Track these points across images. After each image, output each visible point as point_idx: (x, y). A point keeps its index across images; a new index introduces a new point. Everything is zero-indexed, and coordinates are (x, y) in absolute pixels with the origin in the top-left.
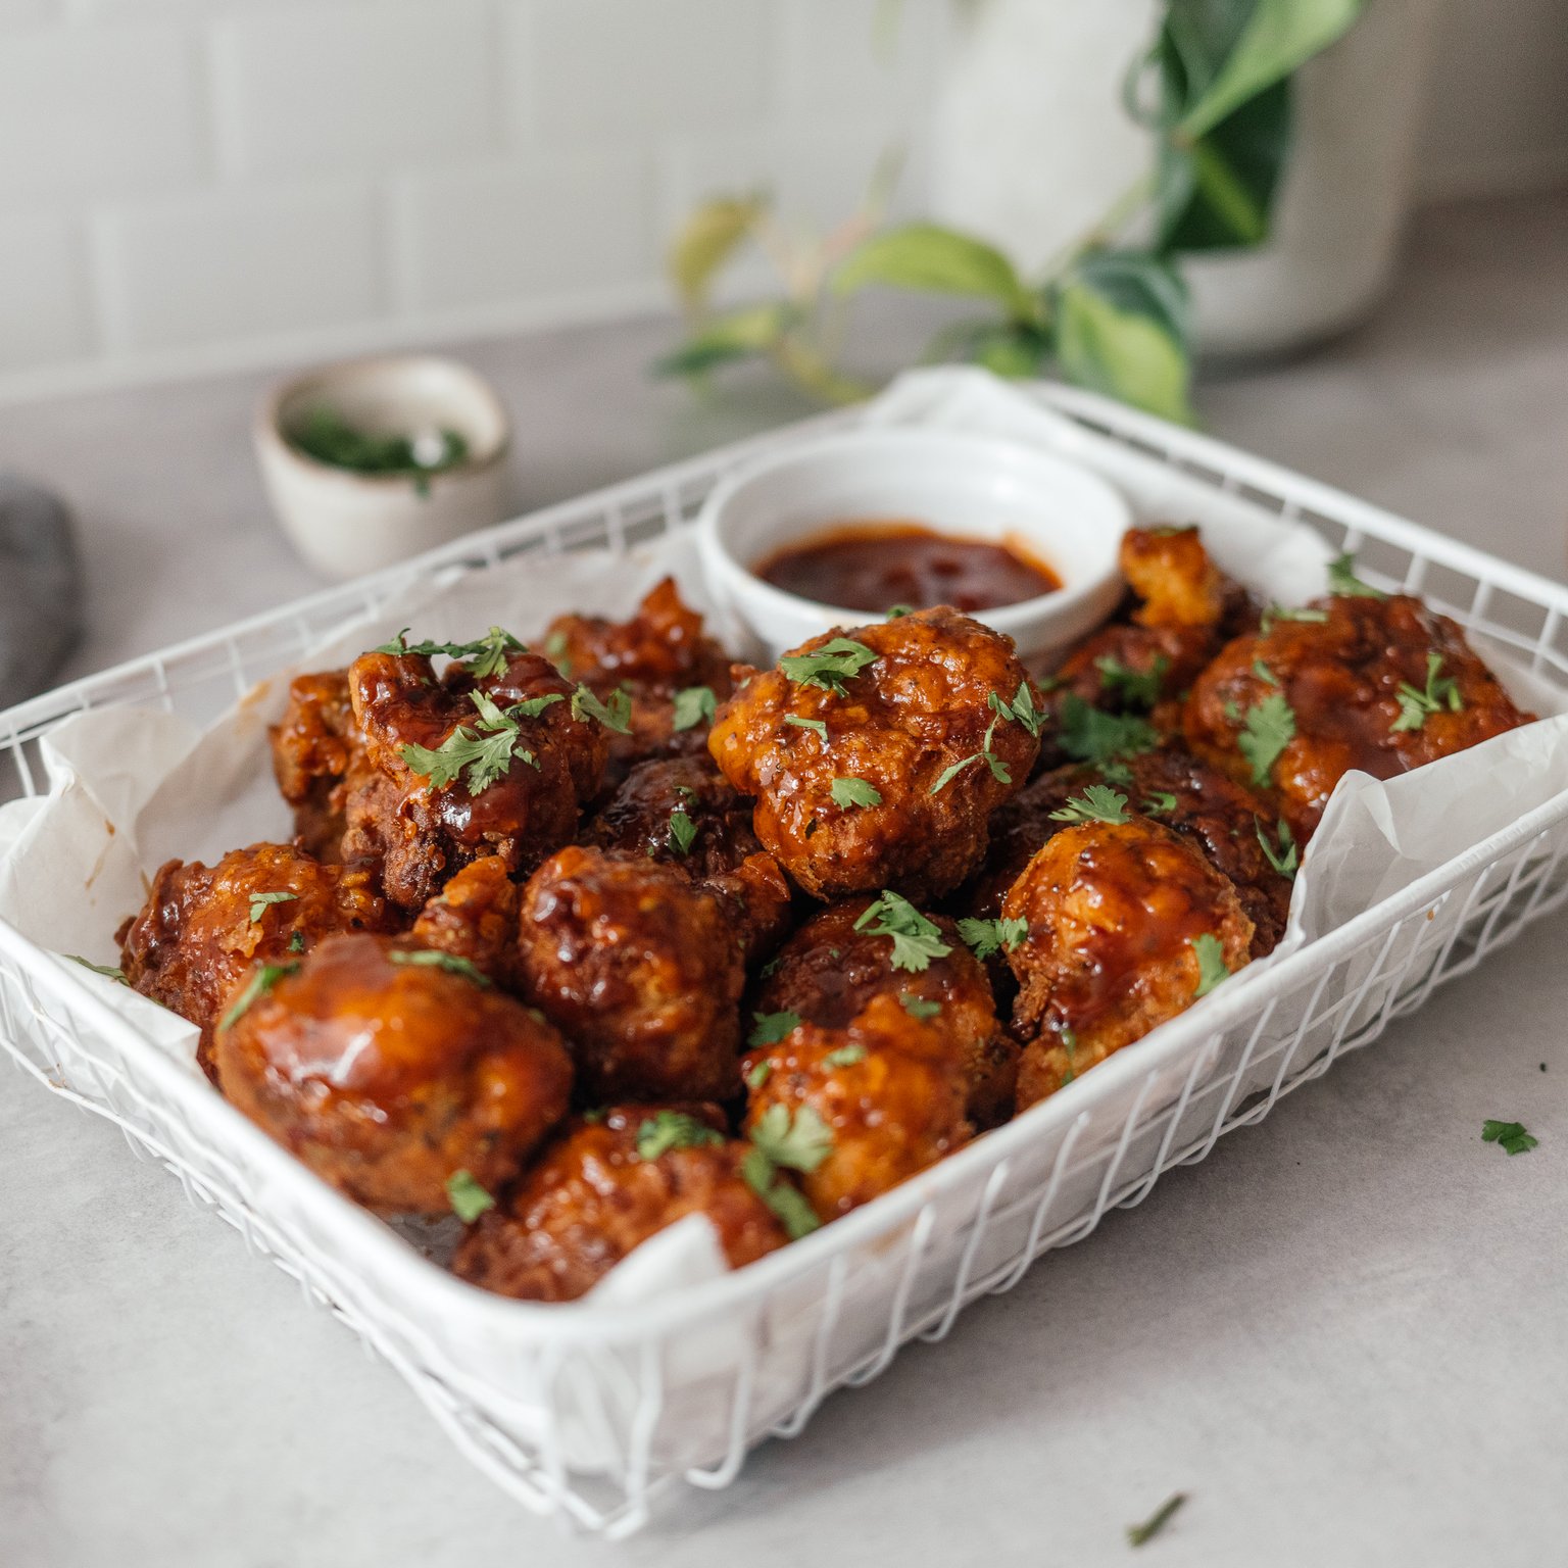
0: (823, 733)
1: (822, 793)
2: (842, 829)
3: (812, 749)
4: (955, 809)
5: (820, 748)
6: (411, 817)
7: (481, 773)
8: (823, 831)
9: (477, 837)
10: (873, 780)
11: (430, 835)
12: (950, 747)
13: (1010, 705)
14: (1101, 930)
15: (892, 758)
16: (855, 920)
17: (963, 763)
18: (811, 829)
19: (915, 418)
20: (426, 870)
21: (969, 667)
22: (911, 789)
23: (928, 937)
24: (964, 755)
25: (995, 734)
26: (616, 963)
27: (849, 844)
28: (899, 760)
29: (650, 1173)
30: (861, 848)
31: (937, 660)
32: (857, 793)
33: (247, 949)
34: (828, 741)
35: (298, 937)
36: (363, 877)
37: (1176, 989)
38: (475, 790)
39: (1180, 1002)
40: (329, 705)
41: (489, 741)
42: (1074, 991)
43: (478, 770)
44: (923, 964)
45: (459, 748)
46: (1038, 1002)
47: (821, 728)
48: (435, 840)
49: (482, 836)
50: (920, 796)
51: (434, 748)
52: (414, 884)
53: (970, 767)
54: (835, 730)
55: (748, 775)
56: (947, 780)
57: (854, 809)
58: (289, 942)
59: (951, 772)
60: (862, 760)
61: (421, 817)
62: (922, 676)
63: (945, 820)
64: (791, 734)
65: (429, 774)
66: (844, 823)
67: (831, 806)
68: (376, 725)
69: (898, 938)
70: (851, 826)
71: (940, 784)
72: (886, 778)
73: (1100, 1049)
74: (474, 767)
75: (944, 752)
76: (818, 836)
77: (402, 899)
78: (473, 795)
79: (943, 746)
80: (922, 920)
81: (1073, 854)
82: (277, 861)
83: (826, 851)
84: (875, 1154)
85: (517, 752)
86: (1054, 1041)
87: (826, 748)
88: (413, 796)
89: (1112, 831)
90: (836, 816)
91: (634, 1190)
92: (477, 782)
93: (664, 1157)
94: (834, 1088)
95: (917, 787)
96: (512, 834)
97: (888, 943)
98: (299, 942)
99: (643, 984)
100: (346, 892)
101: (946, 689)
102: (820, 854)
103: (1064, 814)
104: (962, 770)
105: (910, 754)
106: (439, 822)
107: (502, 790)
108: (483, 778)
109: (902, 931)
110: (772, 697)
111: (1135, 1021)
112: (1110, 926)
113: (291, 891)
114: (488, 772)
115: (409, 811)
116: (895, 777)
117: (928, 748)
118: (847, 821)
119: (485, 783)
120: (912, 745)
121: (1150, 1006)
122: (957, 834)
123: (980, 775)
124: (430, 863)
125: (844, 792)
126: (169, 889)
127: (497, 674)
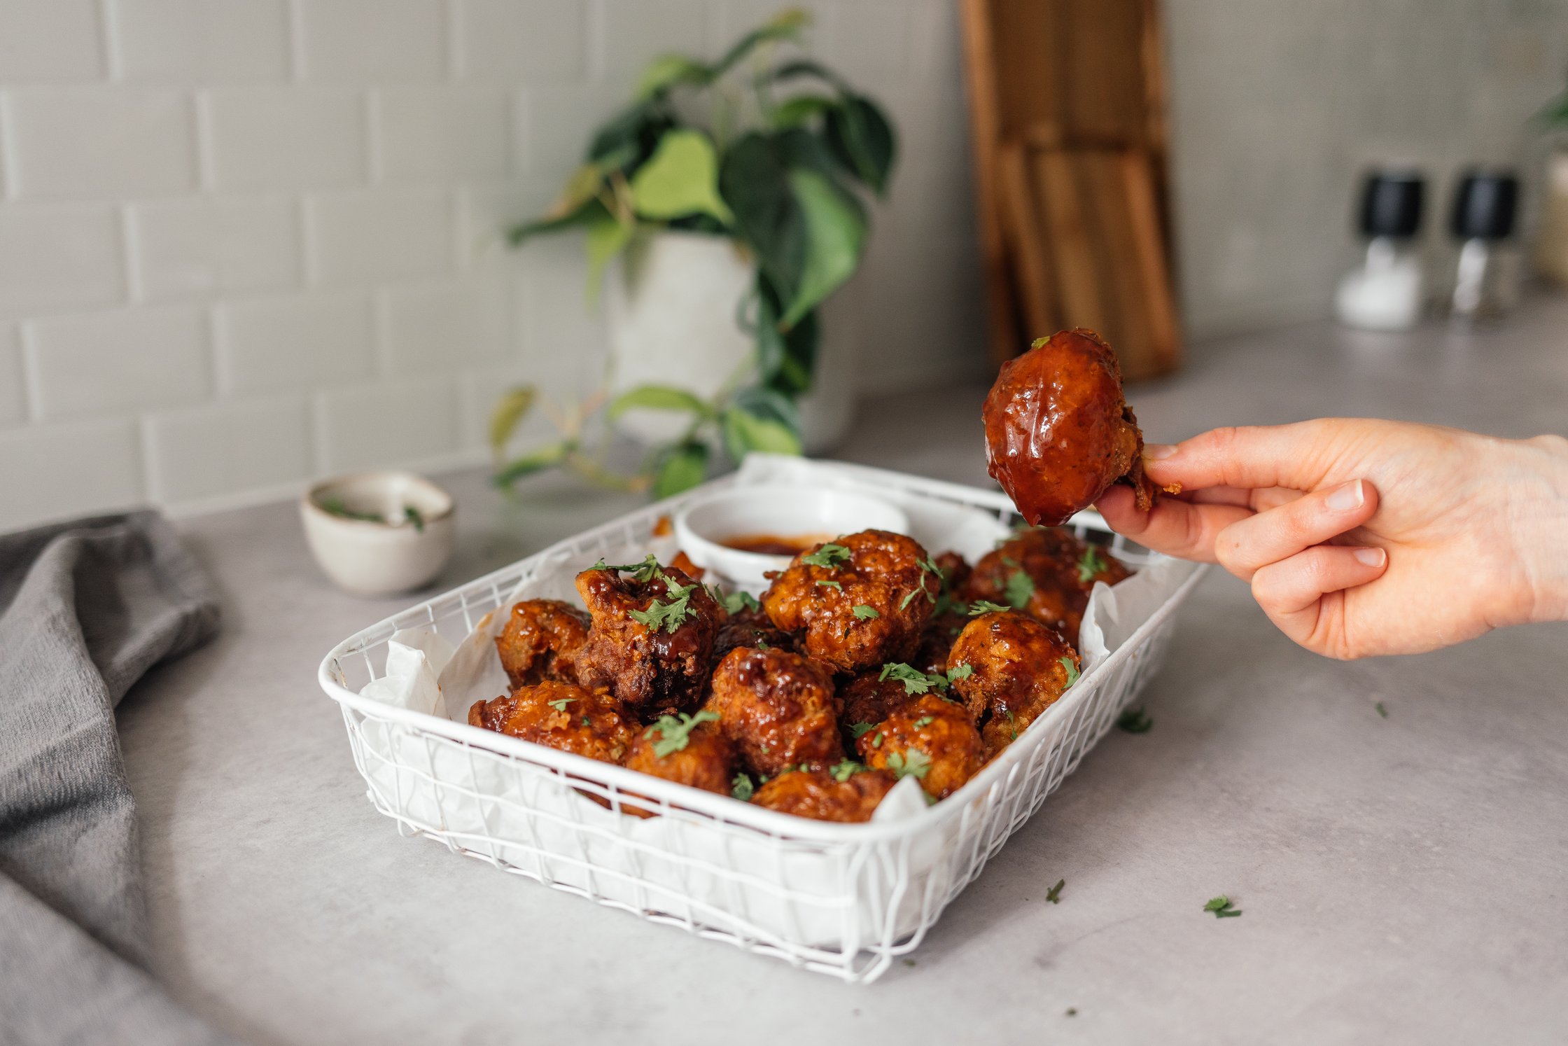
0: (839, 587)
1: (847, 616)
2: (863, 631)
3: (834, 596)
4: (912, 618)
5: (839, 594)
6: (636, 649)
7: (672, 622)
8: (853, 633)
9: (676, 656)
10: (871, 604)
11: (649, 657)
12: (905, 586)
13: (927, 565)
14: (1011, 661)
15: (879, 593)
16: (879, 677)
17: (914, 593)
18: (847, 634)
19: (762, 479)
20: (647, 679)
21: (901, 549)
22: (890, 609)
23: (921, 679)
24: (913, 589)
25: (926, 578)
26: (789, 693)
27: (867, 639)
28: (883, 594)
29: (847, 787)
30: (875, 640)
31: (883, 548)
32: (867, 611)
33: (563, 726)
34: (842, 591)
35: (586, 719)
36: (606, 689)
37: (1054, 686)
38: (671, 630)
39: (1057, 693)
40: (540, 615)
41: (671, 606)
42: (1005, 692)
43: (670, 620)
44: (926, 690)
45: (658, 610)
46: (982, 706)
47: (837, 585)
48: (651, 661)
49: (678, 655)
50: (895, 613)
51: (644, 610)
52: (640, 687)
53: (917, 595)
54: (845, 586)
55: (798, 618)
56: (907, 603)
57: (868, 619)
58: (582, 722)
59: (908, 598)
60: (864, 596)
61: (641, 647)
62: (877, 556)
63: (908, 625)
64: (820, 592)
65: (648, 624)
66: (863, 628)
67: (855, 619)
68: (605, 604)
69: (906, 681)
70: (868, 629)
71: (904, 605)
72: (878, 604)
73: (1024, 720)
74: (667, 619)
75: (903, 589)
76: (851, 636)
77: (630, 699)
78: (671, 633)
79: (902, 587)
80: (916, 671)
81: (985, 629)
82: (554, 686)
83: (856, 644)
84: (954, 765)
85: (688, 610)
86: (1002, 718)
87: (842, 595)
88: (636, 638)
89: (1002, 615)
90: (859, 624)
91: (841, 796)
92: (671, 627)
93: (850, 780)
94: (924, 737)
95: (893, 608)
96: (694, 653)
97: (901, 684)
98: (588, 720)
99: (805, 702)
100: (600, 696)
101: (891, 562)
102: (852, 646)
103: (978, 610)
104: (914, 597)
105: (887, 592)
106: (653, 649)
107: (686, 629)
108: (674, 624)
109: (906, 677)
110: (801, 576)
111: (1036, 705)
112: (1016, 659)
113: (570, 698)
114: (676, 621)
115: (634, 646)
116: (884, 603)
117: (895, 587)
118: (864, 627)
119: (676, 626)
120: (887, 587)
121: (1043, 696)
122: (913, 632)
123: (921, 599)
124: (649, 674)
125: (861, 612)
126: (486, 714)
127: (657, 578)
